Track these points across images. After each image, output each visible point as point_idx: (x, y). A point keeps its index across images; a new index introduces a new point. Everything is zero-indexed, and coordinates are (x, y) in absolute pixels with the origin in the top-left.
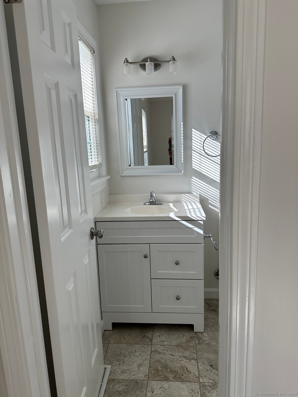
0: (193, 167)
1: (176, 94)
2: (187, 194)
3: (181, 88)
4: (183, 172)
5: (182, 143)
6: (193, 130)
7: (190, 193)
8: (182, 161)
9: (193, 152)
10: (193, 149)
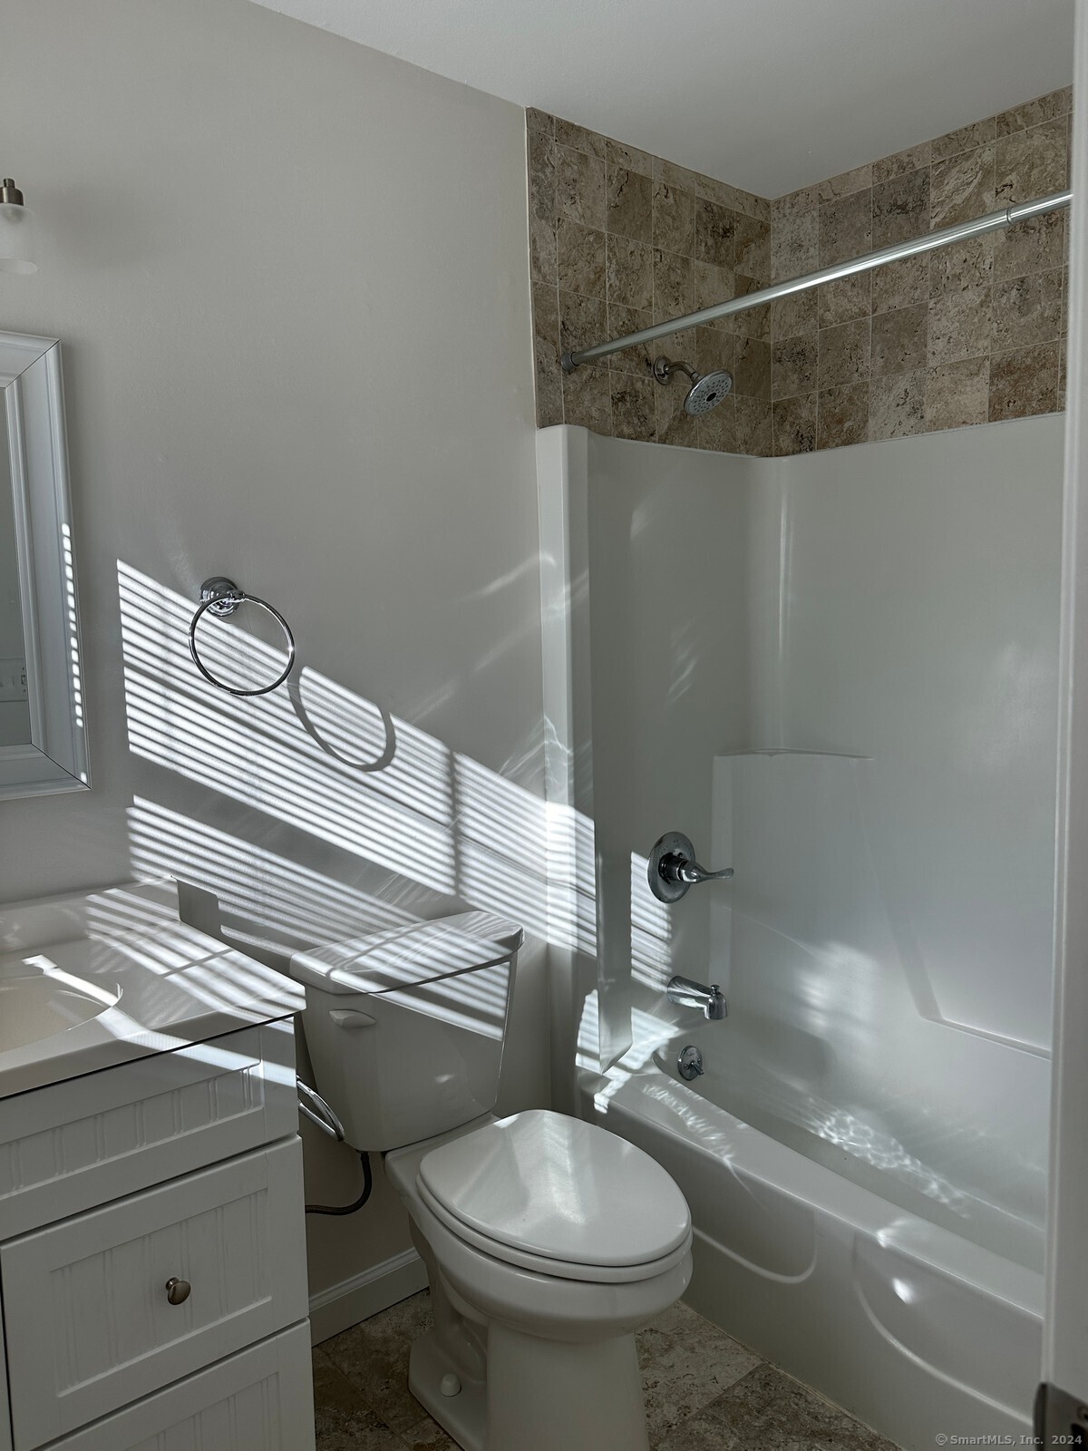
0: (132, 748)
1: (19, 378)
2: (113, 892)
3: (51, 355)
4: (84, 778)
5: (73, 627)
6: (121, 566)
7: (126, 882)
8: (80, 723)
9: (128, 672)
10: (126, 658)
